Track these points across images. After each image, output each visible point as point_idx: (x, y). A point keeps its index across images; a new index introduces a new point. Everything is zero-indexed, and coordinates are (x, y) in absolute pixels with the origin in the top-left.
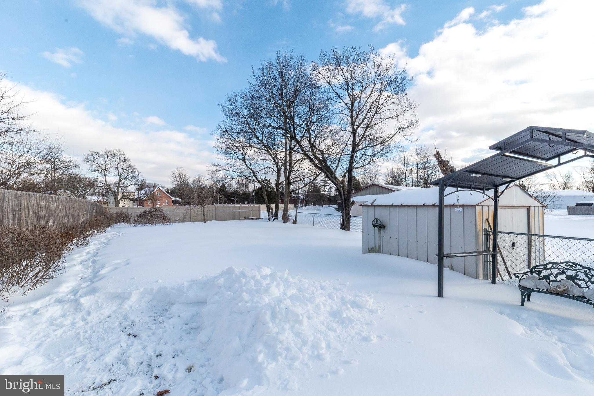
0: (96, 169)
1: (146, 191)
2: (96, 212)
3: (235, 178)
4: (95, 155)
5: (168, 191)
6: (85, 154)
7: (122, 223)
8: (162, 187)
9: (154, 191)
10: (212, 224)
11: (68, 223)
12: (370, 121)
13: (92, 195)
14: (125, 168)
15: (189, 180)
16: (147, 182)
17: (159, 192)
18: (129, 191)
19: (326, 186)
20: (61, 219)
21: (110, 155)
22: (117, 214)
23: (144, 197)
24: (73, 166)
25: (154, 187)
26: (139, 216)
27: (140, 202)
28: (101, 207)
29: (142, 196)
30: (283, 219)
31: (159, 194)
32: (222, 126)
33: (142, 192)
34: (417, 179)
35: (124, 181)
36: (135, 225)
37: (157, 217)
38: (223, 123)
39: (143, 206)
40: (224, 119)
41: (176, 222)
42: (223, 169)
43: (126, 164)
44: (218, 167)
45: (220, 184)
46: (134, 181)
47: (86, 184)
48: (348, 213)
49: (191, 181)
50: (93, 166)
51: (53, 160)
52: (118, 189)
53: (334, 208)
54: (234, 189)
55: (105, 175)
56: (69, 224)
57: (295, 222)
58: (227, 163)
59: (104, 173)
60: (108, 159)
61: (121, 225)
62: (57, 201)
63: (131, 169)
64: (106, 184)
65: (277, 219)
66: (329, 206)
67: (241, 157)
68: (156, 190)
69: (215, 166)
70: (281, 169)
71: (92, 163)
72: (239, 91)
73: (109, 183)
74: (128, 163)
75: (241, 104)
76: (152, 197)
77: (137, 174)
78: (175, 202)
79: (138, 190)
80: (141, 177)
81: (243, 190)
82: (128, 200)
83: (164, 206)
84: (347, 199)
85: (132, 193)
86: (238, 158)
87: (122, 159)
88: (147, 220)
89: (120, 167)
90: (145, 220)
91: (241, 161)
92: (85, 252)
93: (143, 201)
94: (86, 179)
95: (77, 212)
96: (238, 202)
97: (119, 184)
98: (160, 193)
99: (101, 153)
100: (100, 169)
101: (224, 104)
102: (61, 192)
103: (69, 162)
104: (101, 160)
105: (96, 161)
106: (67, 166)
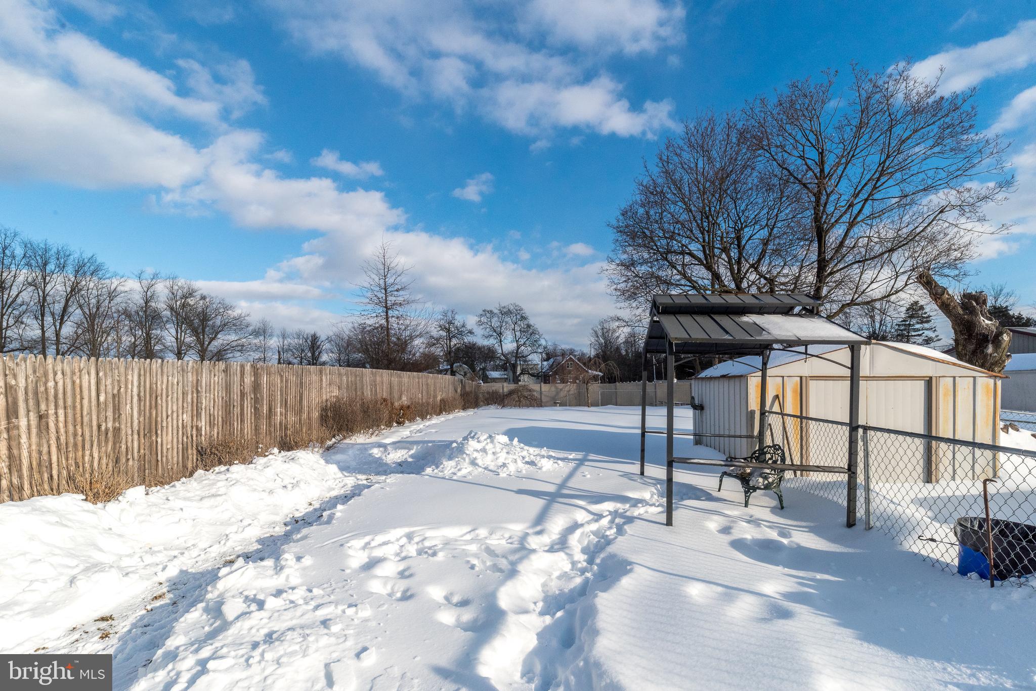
0: (491, 333)
1: (553, 362)
4: (488, 315)
6: (478, 315)
7: (494, 405)
9: (563, 361)
14: (523, 330)
17: (569, 363)
18: (530, 363)
21: (505, 313)
22: (488, 393)
23: (549, 371)
24: (468, 331)
25: (563, 355)
26: (507, 396)
27: (544, 378)
29: (547, 370)
33: (547, 363)
35: (523, 348)
37: (526, 397)
41: (555, 406)
43: (524, 324)
46: (535, 348)
50: (488, 330)
51: (447, 326)
52: (516, 360)
55: (501, 341)
59: (499, 338)
60: (503, 319)
61: (490, 408)
63: (531, 331)
64: (503, 354)
68: (565, 359)
71: (485, 326)
73: (506, 352)
74: (526, 322)
76: (561, 371)
77: (538, 337)
79: (541, 361)
80: (543, 342)
82: (528, 376)
85: (533, 366)
87: (518, 317)
88: (516, 402)
89: (517, 328)
90: (514, 402)
93: (549, 376)
97: (517, 353)
98: (571, 364)
99: (496, 311)
100: (494, 334)
102: (457, 367)
103: (463, 326)
104: (495, 322)
105: (489, 323)
106: (461, 333)
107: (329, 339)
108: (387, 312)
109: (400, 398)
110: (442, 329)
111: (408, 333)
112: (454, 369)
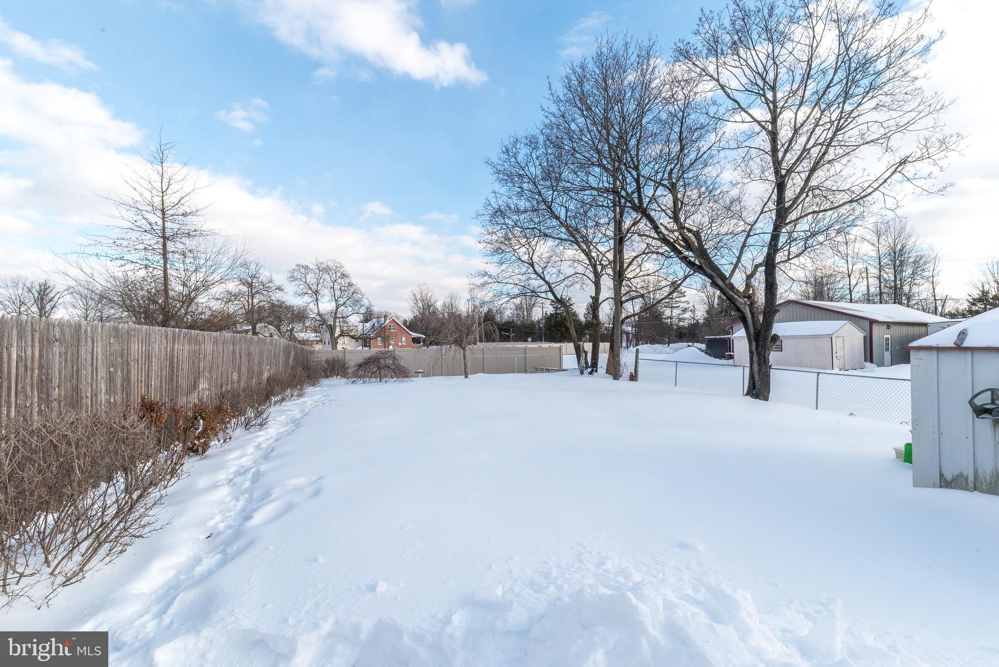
0: (305, 291)
1: (374, 324)
2: (295, 359)
3: (516, 297)
4: (303, 270)
5: (405, 322)
6: (290, 269)
7: (335, 377)
8: (397, 317)
9: (385, 323)
10: (478, 379)
11: (239, 382)
12: (823, 151)
13: (301, 331)
14: (343, 288)
15: (437, 304)
16: (376, 309)
17: (392, 325)
18: (350, 324)
19: (674, 307)
20: (224, 376)
21: (323, 269)
22: (327, 361)
23: (370, 333)
24: (275, 288)
25: (385, 317)
26: (360, 366)
27: (365, 340)
28: (303, 349)
29: (368, 332)
30: (608, 372)
31: (392, 327)
32: (493, 201)
33: (368, 325)
34: (878, 289)
35: (342, 308)
36: (354, 381)
37: (388, 367)
38: (493, 195)
39: (370, 347)
40: (497, 187)
41: (418, 377)
42: (495, 280)
43: (344, 282)
44: (486, 278)
45: (485, 309)
46: (357, 308)
47: (293, 314)
48: (765, 362)
49: (439, 305)
50: (301, 287)
51: (250, 280)
52: (335, 322)
53: (700, 349)
54: (507, 318)
55: (317, 300)
56: (242, 384)
57: (633, 377)
58: (501, 269)
59: (315, 297)
60: (320, 276)
61: (335, 381)
62: (214, 342)
63: (352, 290)
64: (319, 314)
65: (596, 371)
66: (689, 346)
67: (525, 258)
68: (387, 322)
69: (481, 276)
70: (601, 276)
71: (298, 283)
72: (521, 133)
73: (323, 312)
74: (347, 280)
75: (526, 158)
76: (383, 333)
77: (360, 296)
78: (416, 341)
79: (362, 322)
80: (365, 302)
81: (524, 318)
82: (348, 338)
83: (400, 347)
84: (762, 332)
85: (354, 327)
86: (520, 259)
87: (339, 274)
88: (373, 373)
89: (337, 287)
90: (370, 373)
91: (526, 264)
92: (253, 444)
93: (370, 339)
94: (293, 307)
95: (256, 362)
96: (517, 340)
97: (336, 313)
98: (394, 326)
99: (311, 266)
100: (310, 292)
101: (495, 160)
102: (261, 327)
103: (271, 281)
104: (311, 278)
105: (304, 280)
106: (268, 289)
107: (70, 290)
108: (164, 245)
109: (195, 386)
110: (243, 284)
111: (200, 276)
112: (257, 330)
